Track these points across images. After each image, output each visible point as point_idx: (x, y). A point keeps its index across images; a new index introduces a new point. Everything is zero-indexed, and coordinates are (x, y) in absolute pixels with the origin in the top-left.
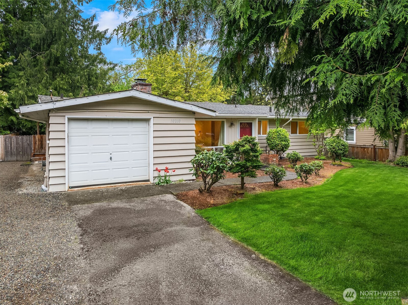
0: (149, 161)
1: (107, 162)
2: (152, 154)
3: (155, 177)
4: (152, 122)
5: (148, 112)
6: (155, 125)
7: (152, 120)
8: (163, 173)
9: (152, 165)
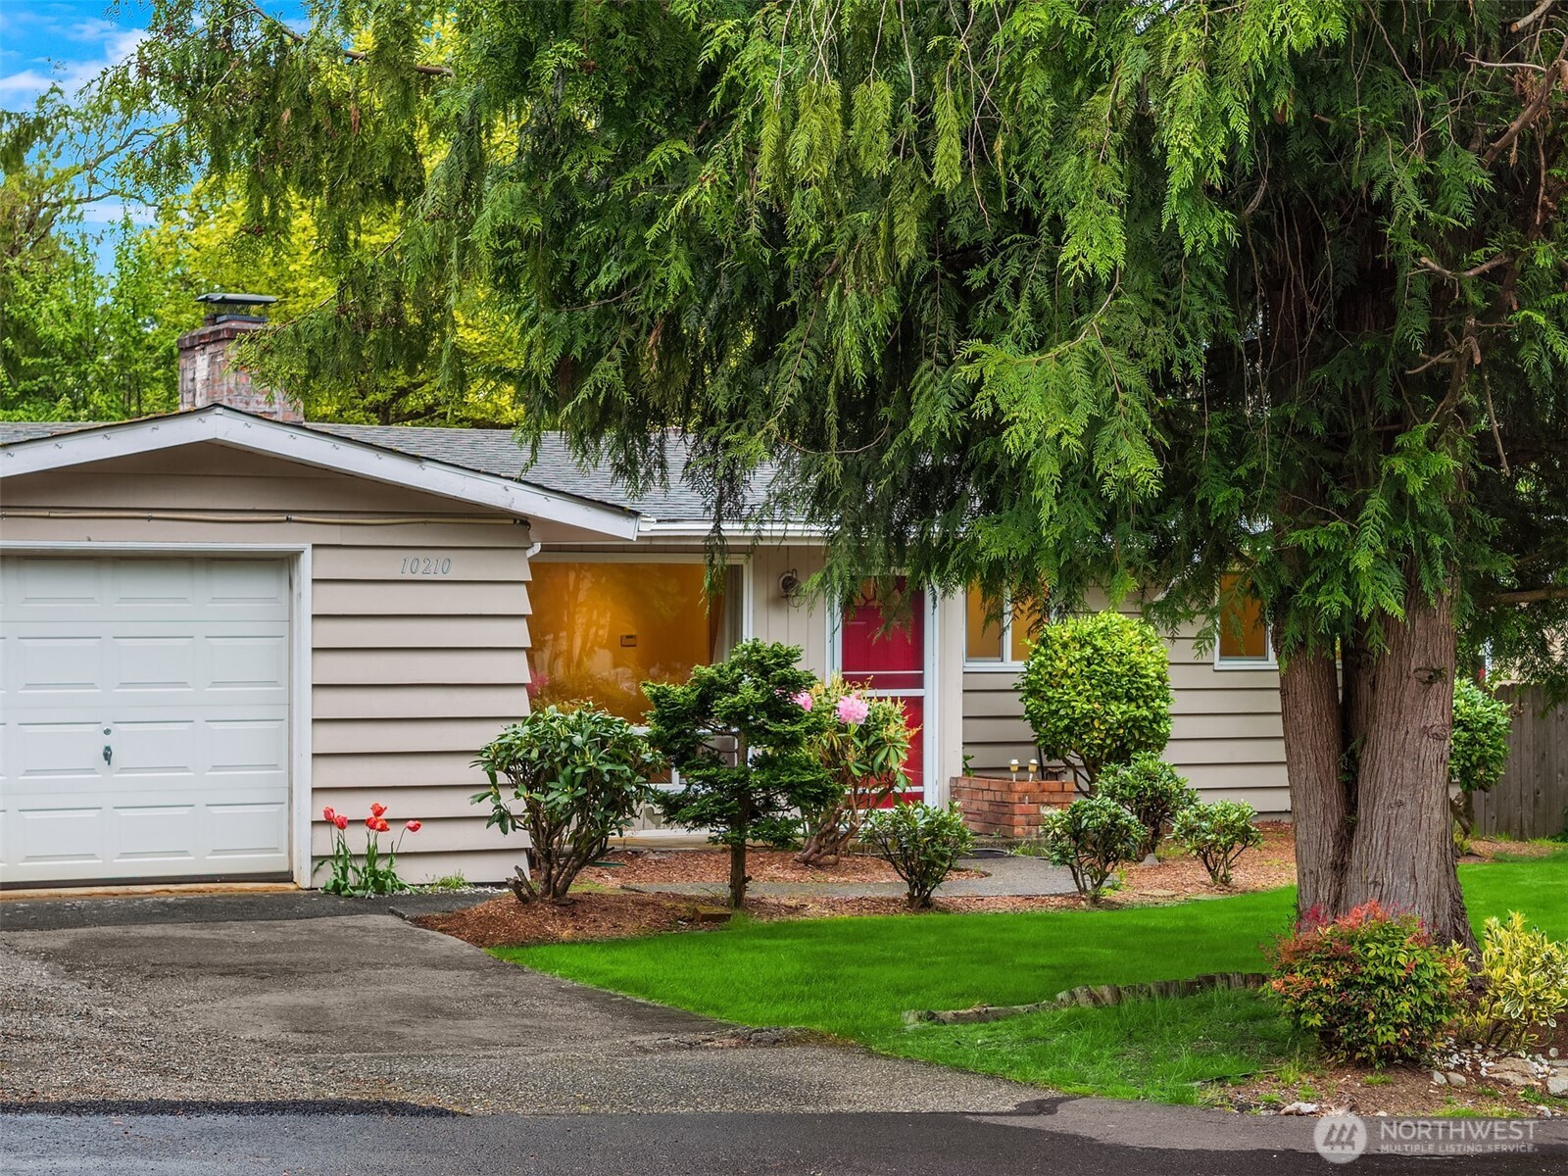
0: (290, 773)
1: (91, 771)
2: (307, 739)
3: (319, 860)
4: (306, 568)
5: (287, 517)
6: (321, 588)
7: (306, 560)
8: (357, 840)
9: (302, 796)
